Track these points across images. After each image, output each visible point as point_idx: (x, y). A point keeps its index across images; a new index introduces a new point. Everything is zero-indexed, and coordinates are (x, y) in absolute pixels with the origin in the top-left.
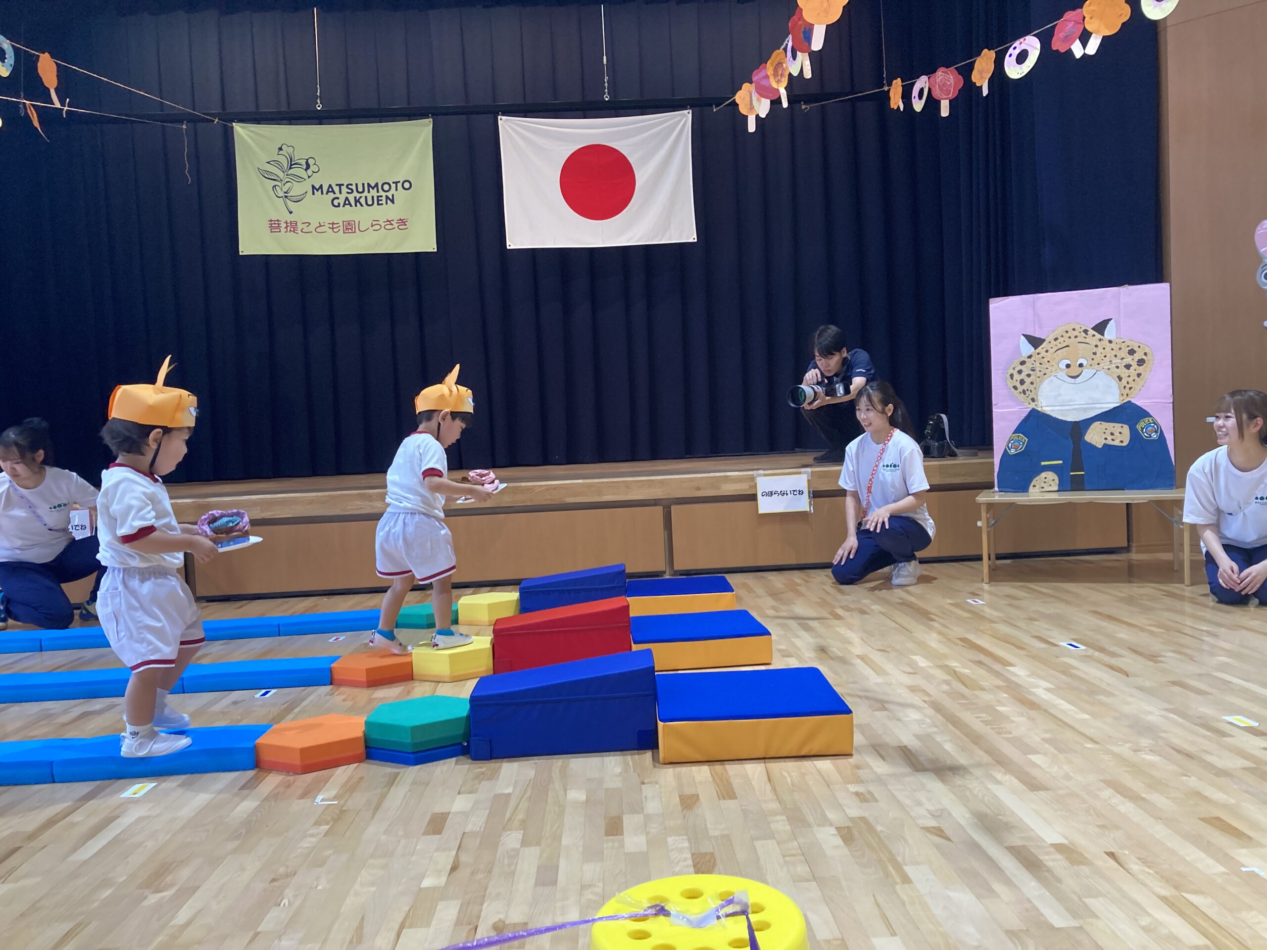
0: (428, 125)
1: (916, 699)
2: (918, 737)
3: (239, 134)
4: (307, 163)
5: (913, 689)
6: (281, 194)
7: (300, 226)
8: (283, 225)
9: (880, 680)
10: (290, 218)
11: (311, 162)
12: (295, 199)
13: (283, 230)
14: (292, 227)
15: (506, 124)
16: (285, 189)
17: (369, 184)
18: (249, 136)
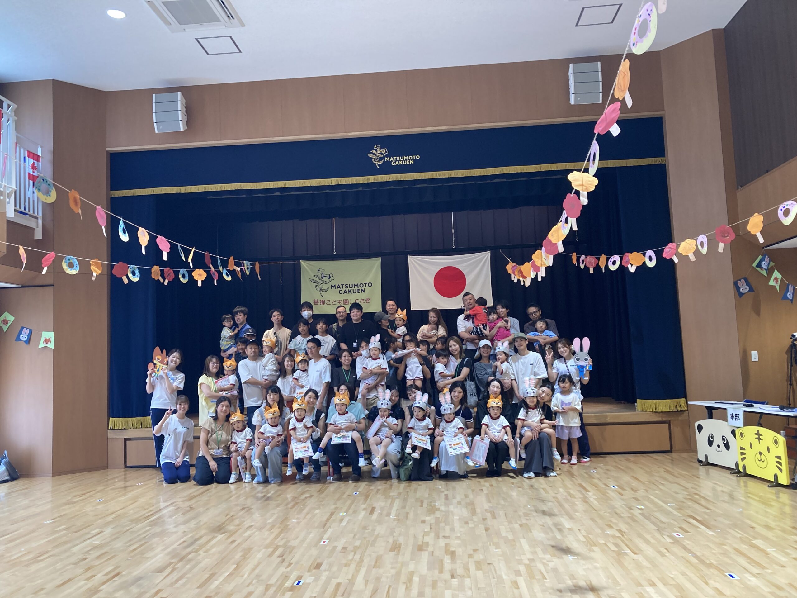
0: (379, 260)
1: (554, 500)
2: (549, 509)
3: (302, 264)
4: (329, 276)
5: (554, 497)
6: (319, 289)
7: (326, 302)
8: (319, 302)
9: (546, 495)
10: (322, 299)
11: (331, 275)
12: (324, 291)
13: (319, 303)
14: (323, 302)
15: (412, 259)
16: (320, 287)
17: (354, 285)
18: (307, 266)
